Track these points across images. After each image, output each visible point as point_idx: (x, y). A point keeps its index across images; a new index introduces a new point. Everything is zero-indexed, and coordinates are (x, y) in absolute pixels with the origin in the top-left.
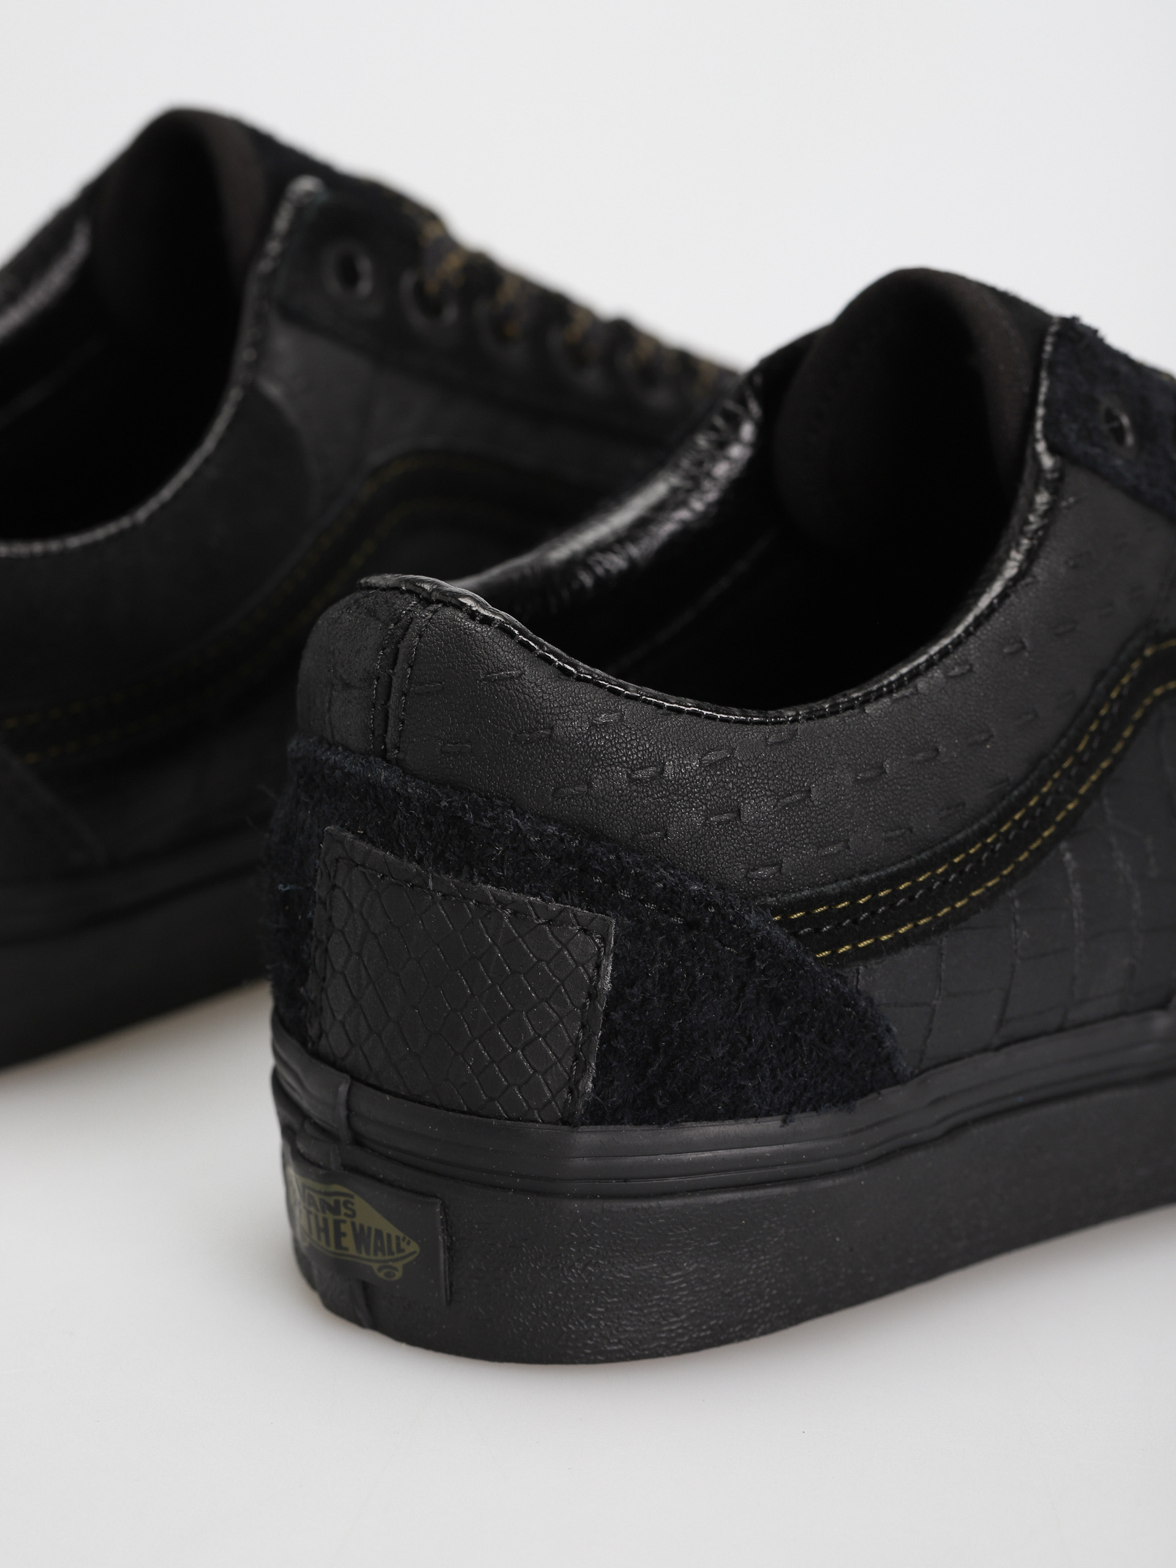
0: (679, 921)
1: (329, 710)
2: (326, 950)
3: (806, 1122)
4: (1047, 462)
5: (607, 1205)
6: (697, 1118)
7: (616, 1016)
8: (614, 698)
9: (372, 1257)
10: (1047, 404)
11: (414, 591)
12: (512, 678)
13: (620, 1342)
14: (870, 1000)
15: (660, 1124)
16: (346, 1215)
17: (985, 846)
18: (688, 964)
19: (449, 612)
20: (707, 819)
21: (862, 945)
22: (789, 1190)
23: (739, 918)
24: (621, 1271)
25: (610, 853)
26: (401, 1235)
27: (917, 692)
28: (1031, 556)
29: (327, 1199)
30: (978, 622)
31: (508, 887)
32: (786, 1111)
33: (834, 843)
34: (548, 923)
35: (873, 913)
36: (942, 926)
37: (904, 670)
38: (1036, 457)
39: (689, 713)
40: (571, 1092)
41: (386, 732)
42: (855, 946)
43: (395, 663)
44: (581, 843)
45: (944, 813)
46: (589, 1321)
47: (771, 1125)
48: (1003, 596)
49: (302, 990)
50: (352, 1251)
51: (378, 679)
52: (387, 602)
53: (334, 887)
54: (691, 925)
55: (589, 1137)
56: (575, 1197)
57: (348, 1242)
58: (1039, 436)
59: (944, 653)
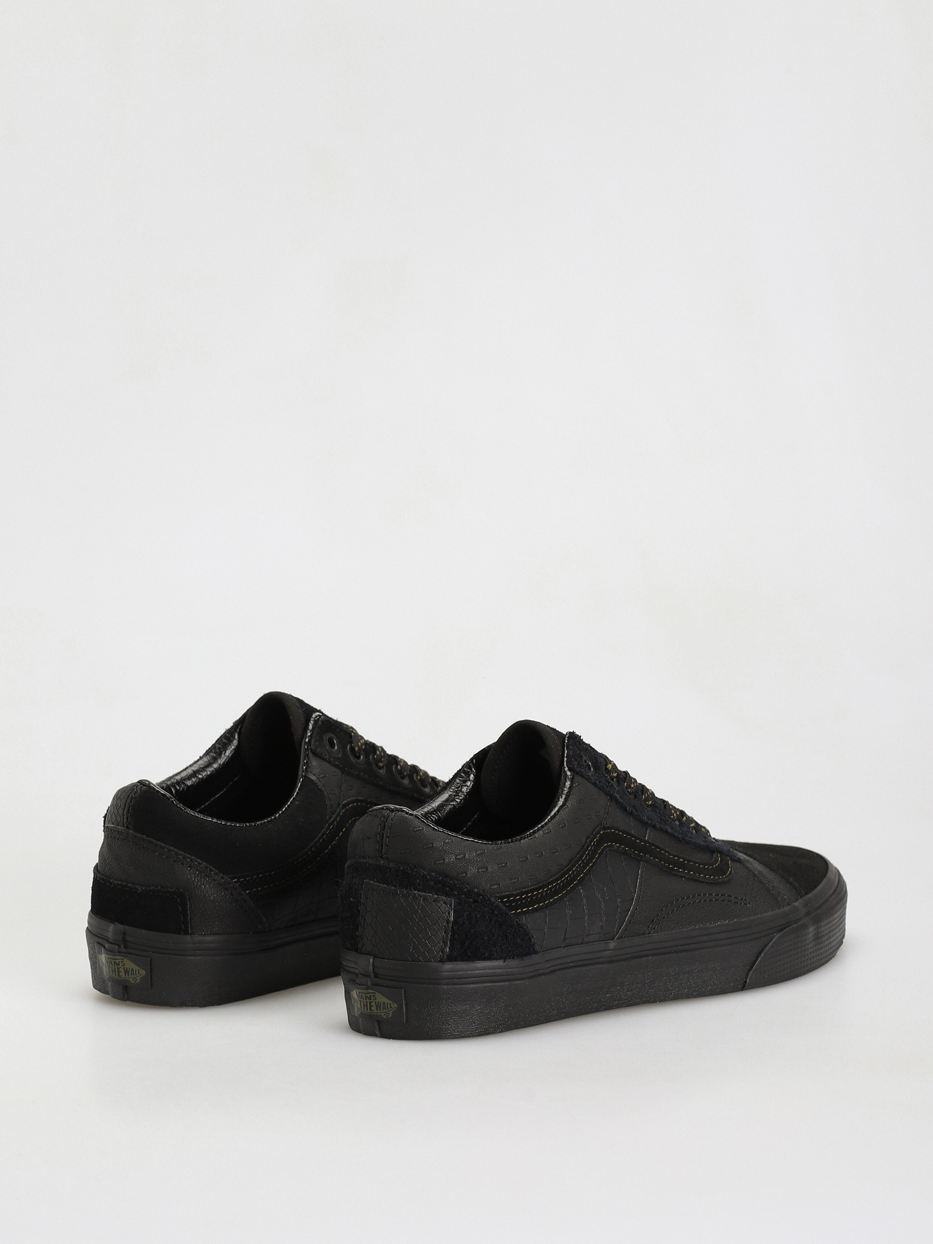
0: (472, 900)
1: (363, 847)
2: (365, 919)
3: (512, 963)
4: (569, 773)
5: (454, 986)
6: (480, 959)
7: (455, 928)
8: (449, 836)
9: (382, 1011)
10: (567, 757)
11: (388, 809)
12: (420, 830)
13: (458, 1032)
14: (527, 927)
15: (469, 961)
16: (373, 999)
17: (558, 884)
18: (475, 913)
19: (400, 813)
20: (478, 870)
21: (524, 910)
22: (507, 983)
23: (489, 899)
24: (458, 1008)
25: (451, 880)
26: (391, 1002)
27: (536, 837)
28: (566, 800)
29: (367, 995)
30: (552, 819)
31: (421, 892)
32: (505, 959)
33: (515, 879)
34: (434, 901)
35: (527, 900)
36: (547, 906)
37: (531, 831)
38: (565, 772)
39: (471, 841)
40: (442, 952)
41: (382, 850)
42: (522, 910)
43: (384, 829)
44: (442, 878)
45: (545, 872)
46: (449, 1025)
47: (499, 963)
48: (558, 811)
49: (357, 933)
50: (375, 1011)
51: (379, 834)
52: (380, 812)
53: (367, 898)
54: (475, 901)
55: (448, 966)
56: (444, 985)
57: (374, 1008)
58: (566, 766)
59: (542, 827)
